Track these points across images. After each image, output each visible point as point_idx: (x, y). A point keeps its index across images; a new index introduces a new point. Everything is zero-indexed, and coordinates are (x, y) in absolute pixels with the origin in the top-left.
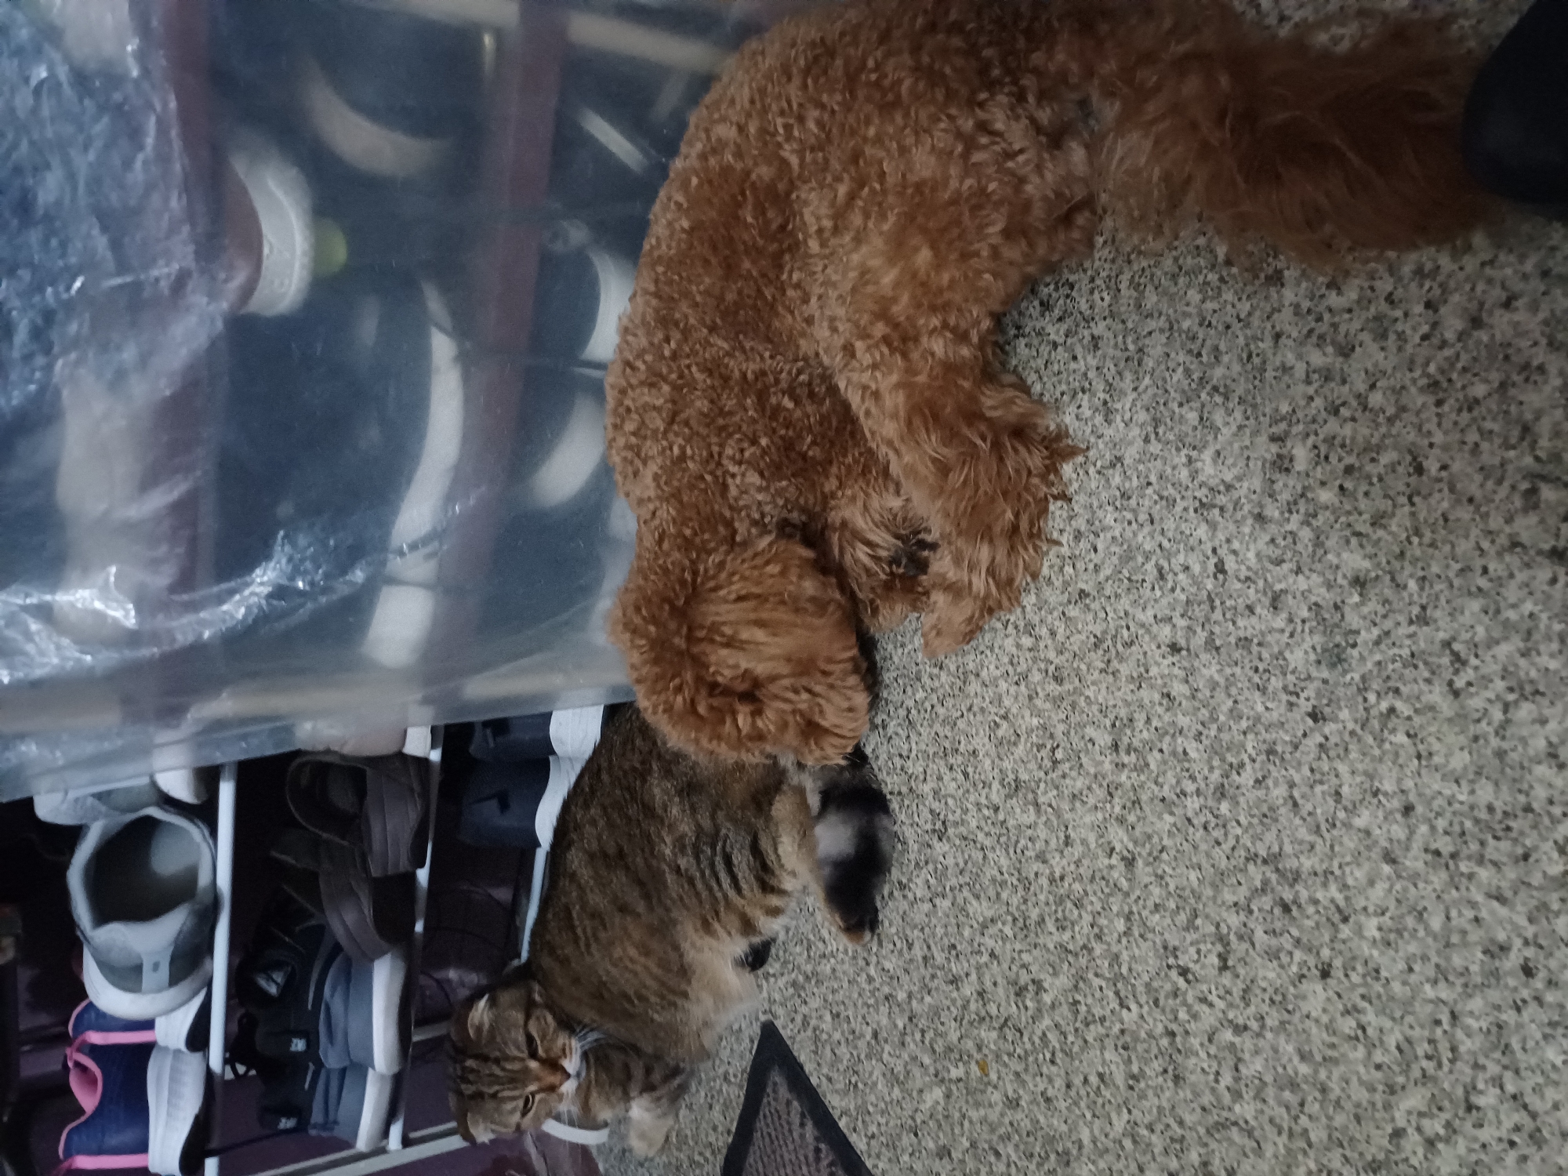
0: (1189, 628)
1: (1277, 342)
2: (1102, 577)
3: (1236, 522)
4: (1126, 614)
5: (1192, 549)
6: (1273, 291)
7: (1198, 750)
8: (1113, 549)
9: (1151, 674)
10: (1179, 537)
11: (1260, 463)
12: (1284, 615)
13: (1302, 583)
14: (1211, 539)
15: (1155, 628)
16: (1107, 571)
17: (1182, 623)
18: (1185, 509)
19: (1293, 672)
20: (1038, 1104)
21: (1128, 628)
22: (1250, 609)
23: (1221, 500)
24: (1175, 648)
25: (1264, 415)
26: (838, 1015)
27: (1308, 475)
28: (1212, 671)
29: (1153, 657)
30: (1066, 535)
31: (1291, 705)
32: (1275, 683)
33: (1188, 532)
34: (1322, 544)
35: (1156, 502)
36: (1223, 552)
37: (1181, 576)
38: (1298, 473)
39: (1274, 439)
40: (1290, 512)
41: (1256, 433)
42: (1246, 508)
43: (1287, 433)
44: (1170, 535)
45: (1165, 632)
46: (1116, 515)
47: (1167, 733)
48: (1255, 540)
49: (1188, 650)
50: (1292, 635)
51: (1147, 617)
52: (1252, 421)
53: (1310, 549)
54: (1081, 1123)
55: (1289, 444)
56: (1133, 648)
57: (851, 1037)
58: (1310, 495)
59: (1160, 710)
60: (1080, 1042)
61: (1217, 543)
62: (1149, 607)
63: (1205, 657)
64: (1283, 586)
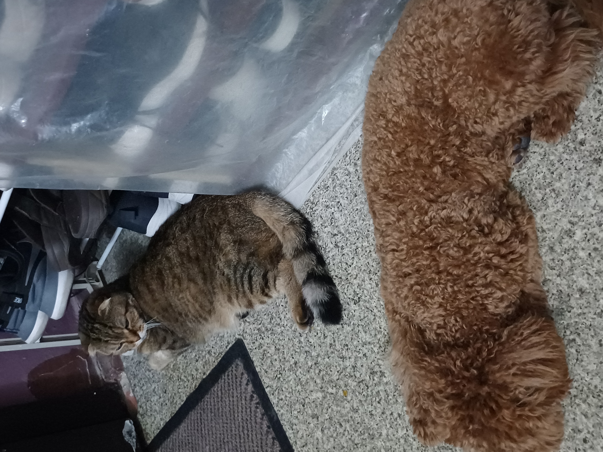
1: (588, 186)
6: (595, 166)
11: (560, 229)
13: (558, 280)
20: (367, 415)
25: (570, 211)
26: (279, 350)
27: (578, 243)
34: (573, 271)
38: (575, 240)
39: (570, 222)
40: (565, 253)
41: (564, 216)
43: (576, 223)
53: (567, 270)
54: (384, 428)
55: (576, 228)
57: (283, 360)
58: (576, 250)
60: (394, 400)
64: (550, 278)
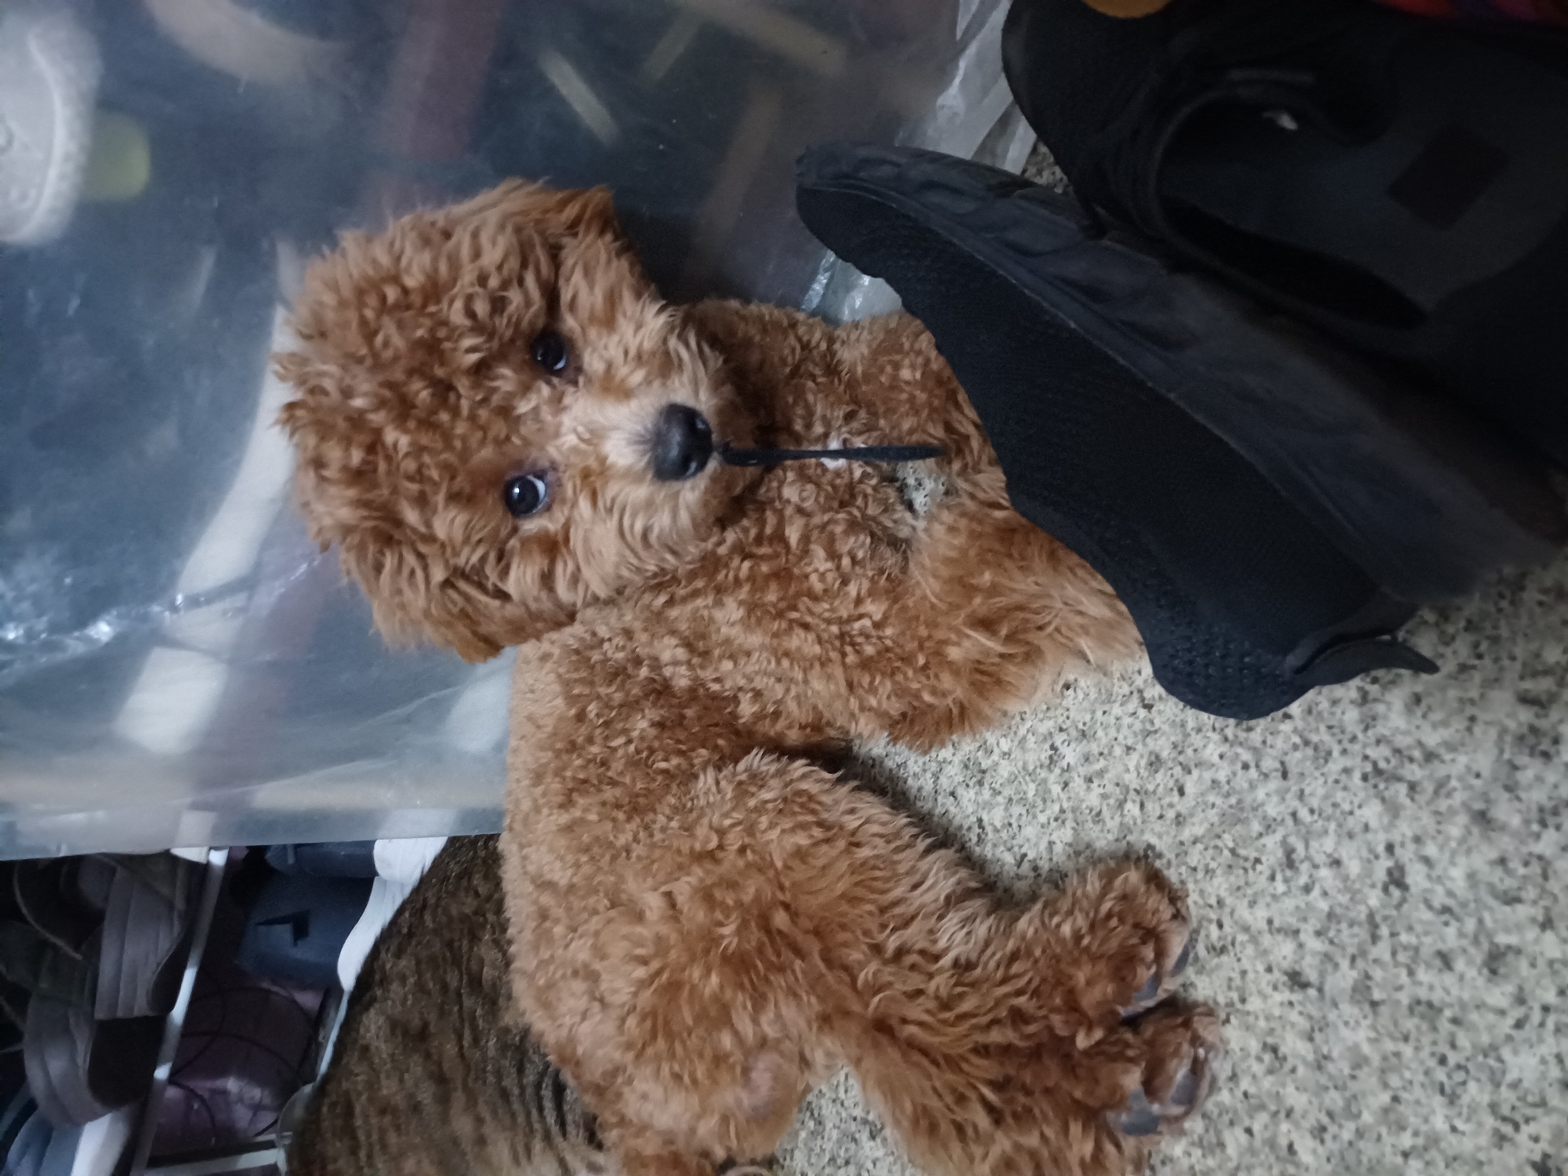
0: (1327, 957)
2: (1186, 834)
3: (1437, 813)
4: (1220, 903)
5: (1351, 836)
7: (1314, 1152)
8: (1212, 798)
9: (1249, 1007)
10: (1329, 811)
11: (1494, 732)
12: (1510, 988)
13: (1551, 946)
14: (1388, 828)
15: (1266, 940)
16: (1195, 828)
17: (1315, 944)
18: (1347, 771)
19: (1515, 1085)
21: (1220, 926)
22: (1445, 960)
23: (1414, 772)
24: (1296, 980)
25: (1513, 658)
28: (1361, 1036)
29: (1256, 981)
30: (1135, 756)
31: (1501, 1139)
32: (1476, 1093)
33: (1346, 807)
35: (1295, 747)
36: (1406, 854)
37: (1325, 873)
39: (1525, 699)
40: (1544, 824)
41: (1494, 682)
42: (1458, 798)
44: (1315, 803)
45: (1284, 951)
46: (1225, 748)
47: (1262, 1107)
48: (1469, 851)
49: (1320, 990)
50: (1519, 1025)
51: (1257, 918)
52: (1487, 661)
56: (1224, 958)
59: (1257, 1068)
61: (1396, 837)
62: (1261, 903)
63: (1348, 1010)
64: (1513, 940)
